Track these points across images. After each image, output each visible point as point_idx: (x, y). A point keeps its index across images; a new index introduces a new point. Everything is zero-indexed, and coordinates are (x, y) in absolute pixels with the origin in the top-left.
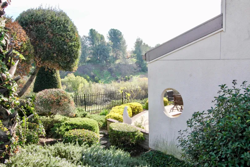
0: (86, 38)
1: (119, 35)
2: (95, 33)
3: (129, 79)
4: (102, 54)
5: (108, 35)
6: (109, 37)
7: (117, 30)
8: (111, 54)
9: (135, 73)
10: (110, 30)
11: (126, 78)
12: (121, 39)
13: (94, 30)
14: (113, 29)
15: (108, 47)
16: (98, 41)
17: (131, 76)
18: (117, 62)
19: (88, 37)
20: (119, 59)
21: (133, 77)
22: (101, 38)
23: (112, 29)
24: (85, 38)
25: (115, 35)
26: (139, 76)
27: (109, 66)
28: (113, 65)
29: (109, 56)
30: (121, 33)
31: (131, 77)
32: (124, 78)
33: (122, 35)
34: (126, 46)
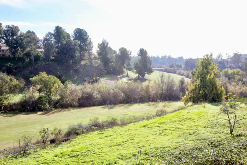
1: (85, 36)
2: (62, 31)
3: (97, 81)
4: (68, 54)
5: (73, 34)
6: (73, 37)
7: (82, 30)
8: (77, 54)
9: (102, 75)
10: (76, 29)
11: (94, 80)
12: (87, 39)
13: (61, 28)
14: (79, 29)
15: (75, 47)
16: (65, 39)
17: (98, 77)
18: (83, 63)
19: (53, 34)
20: (84, 59)
21: (100, 79)
22: (68, 37)
23: (78, 28)
24: (50, 35)
25: (81, 35)
26: (105, 78)
27: (75, 67)
28: (79, 66)
29: (75, 56)
30: (87, 33)
31: (99, 79)
32: (91, 79)
33: (88, 35)
34: (92, 47)
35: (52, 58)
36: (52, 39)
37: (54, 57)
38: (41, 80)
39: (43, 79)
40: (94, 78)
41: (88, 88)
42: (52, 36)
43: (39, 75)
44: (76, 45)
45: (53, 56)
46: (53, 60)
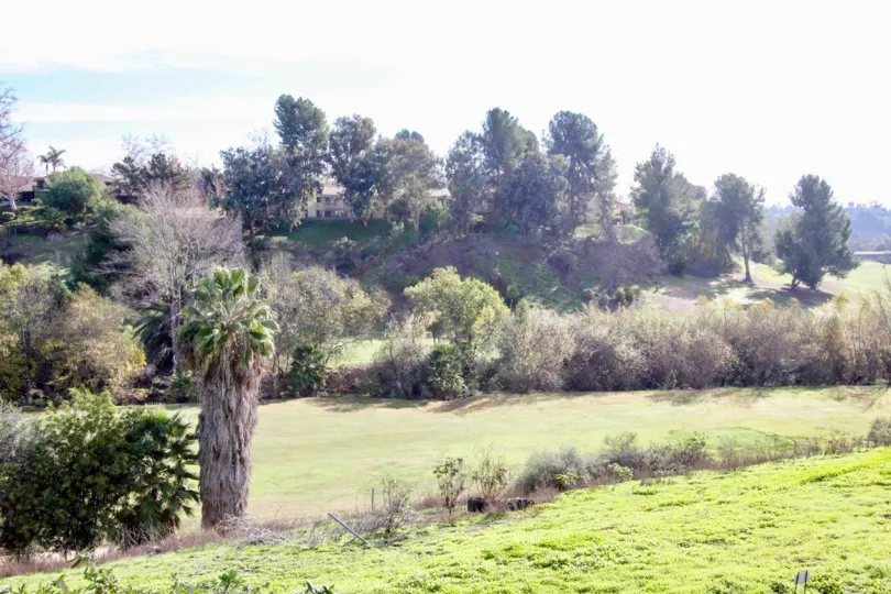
0: (473, 141)
1: (588, 137)
2: (510, 124)
3: (629, 299)
4: (529, 202)
5: (548, 132)
6: (548, 143)
7: (580, 116)
8: (561, 204)
9: (649, 278)
10: (556, 117)
11: (619, 295)
12: (595, 148)
13: (506, 113)
14: (567, 114)
15: (552, 178)
16: (518, 153)
17: (635, 287)
18: (580, 234)
19: (480, 138)
20: (585, 222)
21: (644, 292)
22: (528, 144)
23: (565, 110)
24: (469, 142)
25: (573, 135)
26: (663, 290)
27: (553, 249)
28: (566, 245)
29: (554, 212)
30: (595, 126)
31: (637, 292)
32: (610, 293)
33: (599, 134)
34: (615, 176)
35: (476, 218)
36: (477, 155)
37: (481, 217)
38: (439, 295)
39: (446, 290)
40: (621, 290)
41: (599, 324)
42: (478, 143)
43: (433, 278)
44: (558, 173)
45: (479, 214)
46: (479, 225)
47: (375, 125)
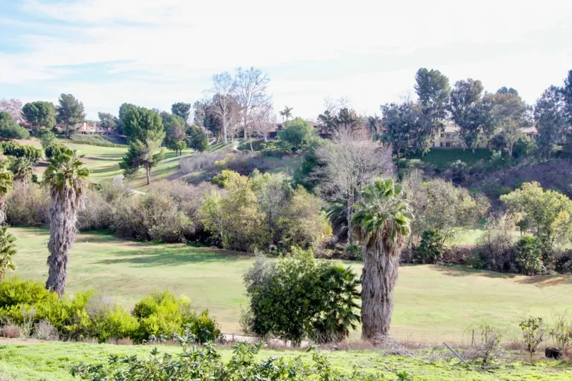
35: (556, 148)
36: (559, 103)
37: (560, 147)
38: (526, 201)
39: (532, 198)
42: (560, 94)
43: (521, 189)
45: (559, 144)
46: (559, 153)
47: (483, 84)
